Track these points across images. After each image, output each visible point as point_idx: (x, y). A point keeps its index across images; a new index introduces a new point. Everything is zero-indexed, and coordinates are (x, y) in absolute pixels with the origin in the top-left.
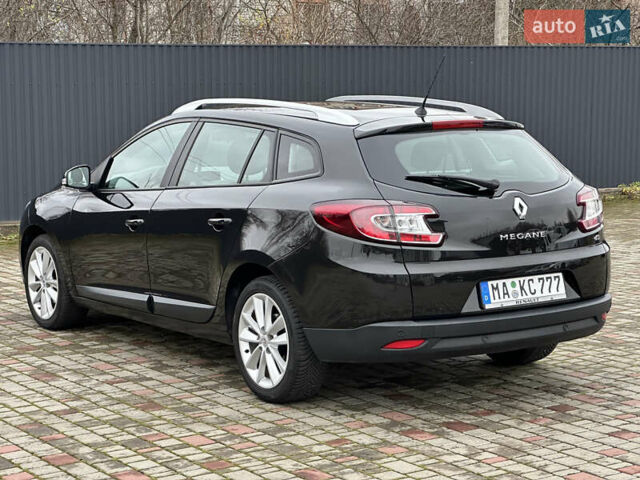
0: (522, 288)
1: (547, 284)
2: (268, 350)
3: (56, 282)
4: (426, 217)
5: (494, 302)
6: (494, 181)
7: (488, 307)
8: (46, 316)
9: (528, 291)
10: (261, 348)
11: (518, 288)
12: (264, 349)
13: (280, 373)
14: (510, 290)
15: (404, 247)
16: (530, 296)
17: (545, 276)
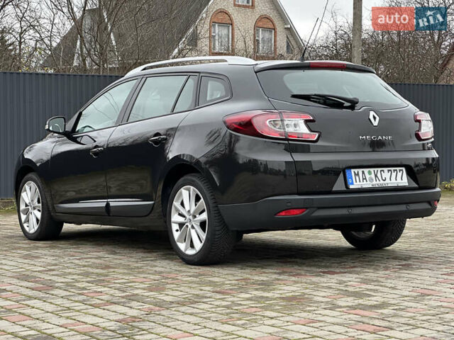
0: (376, 176)
1: (394, 174)
2: (193, 227)
3: (40, 205)
4: (307, 122)
5: (356, 184)
6: (355, 98)
7: (351, 187)
8: (32, 231)
9: (380, 178)
10: (187, 226)
11: (373, 176)
12: (190, 226)
13: (201, 242)
14: (368, 176)
15: (290, 142)
16: (382, 182)
17: (392, 169)
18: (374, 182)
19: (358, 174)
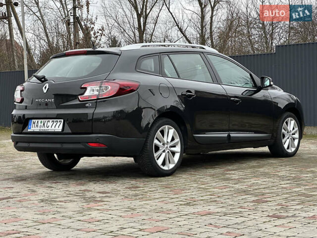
0: (44, 124)
1: (55, 124)
4: (21, 91)
14: (39, 124)
17: (55, 120)
18: (42, 128)
19: (34, 123)
